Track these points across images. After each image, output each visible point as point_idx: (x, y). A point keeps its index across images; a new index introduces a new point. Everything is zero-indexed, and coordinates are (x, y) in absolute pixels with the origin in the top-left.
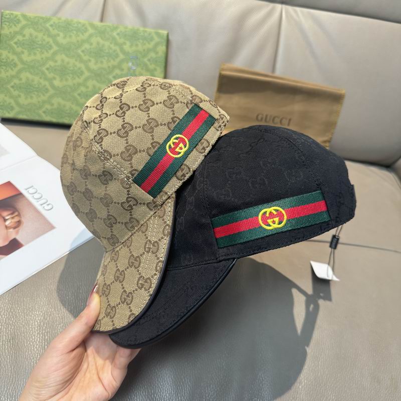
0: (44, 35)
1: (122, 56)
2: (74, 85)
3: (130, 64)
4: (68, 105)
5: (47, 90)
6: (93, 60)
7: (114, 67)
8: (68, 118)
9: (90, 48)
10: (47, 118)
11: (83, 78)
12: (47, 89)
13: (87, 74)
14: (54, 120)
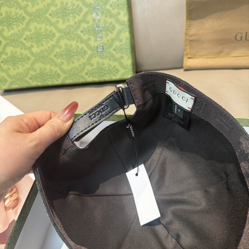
0: (16, 9)
1: (85, 10)
2: (49, 47)
3: (94, 14)
4: (48, 67)
5: (29, 59)
6: (61, 21)
7: (80, 22)
8: (50, 80)
9: (56, 10)
10: (34, 84)
11: (55, 39)
12: (28, 57)
13: (58, 35)
14: (40, 84)
